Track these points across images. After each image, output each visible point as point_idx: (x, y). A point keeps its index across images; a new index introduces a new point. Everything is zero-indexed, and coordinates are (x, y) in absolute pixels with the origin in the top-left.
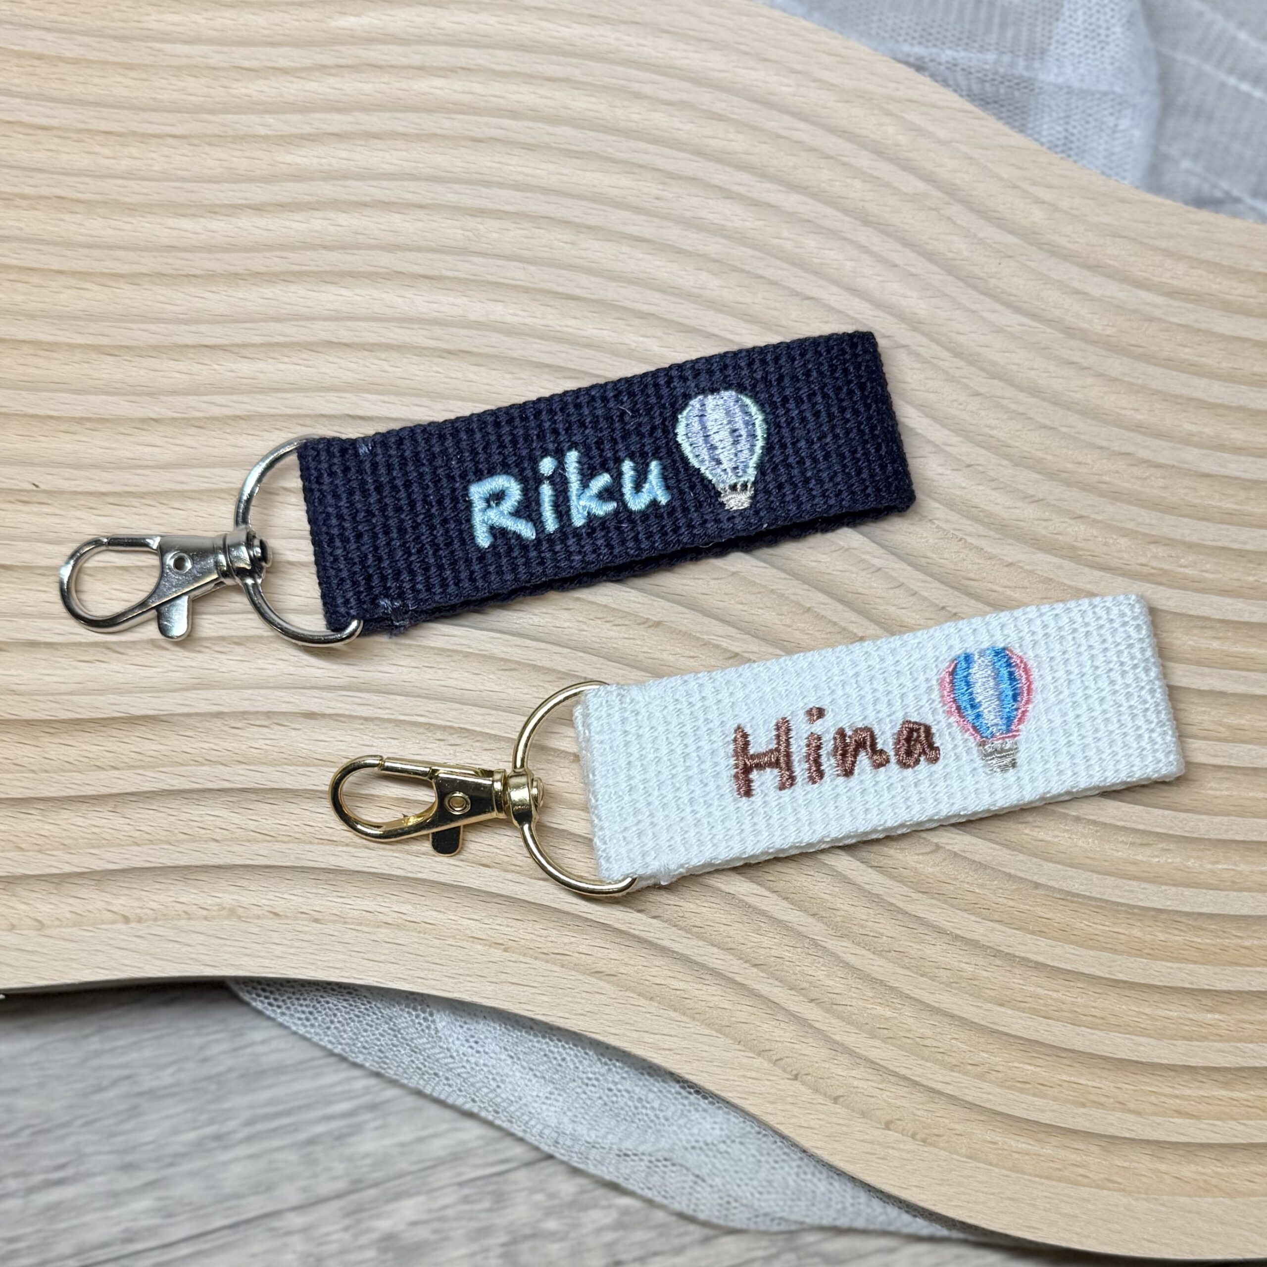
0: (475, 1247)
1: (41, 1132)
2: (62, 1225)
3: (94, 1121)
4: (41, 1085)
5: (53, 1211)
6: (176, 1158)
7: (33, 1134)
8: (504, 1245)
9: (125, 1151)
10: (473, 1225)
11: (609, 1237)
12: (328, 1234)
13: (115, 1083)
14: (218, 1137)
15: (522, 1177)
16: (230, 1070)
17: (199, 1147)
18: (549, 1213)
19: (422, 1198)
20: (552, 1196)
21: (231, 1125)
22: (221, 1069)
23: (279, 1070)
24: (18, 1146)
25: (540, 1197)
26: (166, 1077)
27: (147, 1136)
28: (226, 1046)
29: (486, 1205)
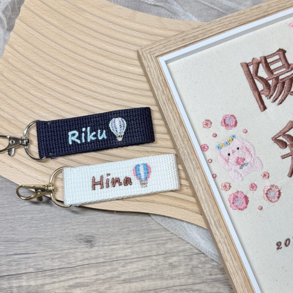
0: (186, 267)
1: (112, 235)
2: (114, 252)
3: (122, 234)
4: (113, 227)
5: (113, 249)
6: (135, 243)
7: (111, 235)
8: (191, 268)
9: (126, 241)
10: (186, 263)
11: (210, 269)
12: (160, 261)
13: (126, 228)
14: (143, 241)
15: (195, 256)
16: (146, 229)
17: (139, 242)
18: (200, 263)
19: (177, 257)
20: (201, 260)
21: (145, 239)
22: (144, 228)
23: (154, 230)
24: (108, 237)
25: (198, 260)
26: (135, 228)
27: (130, 239)
28: (146, 224)
29: (188, 260)
